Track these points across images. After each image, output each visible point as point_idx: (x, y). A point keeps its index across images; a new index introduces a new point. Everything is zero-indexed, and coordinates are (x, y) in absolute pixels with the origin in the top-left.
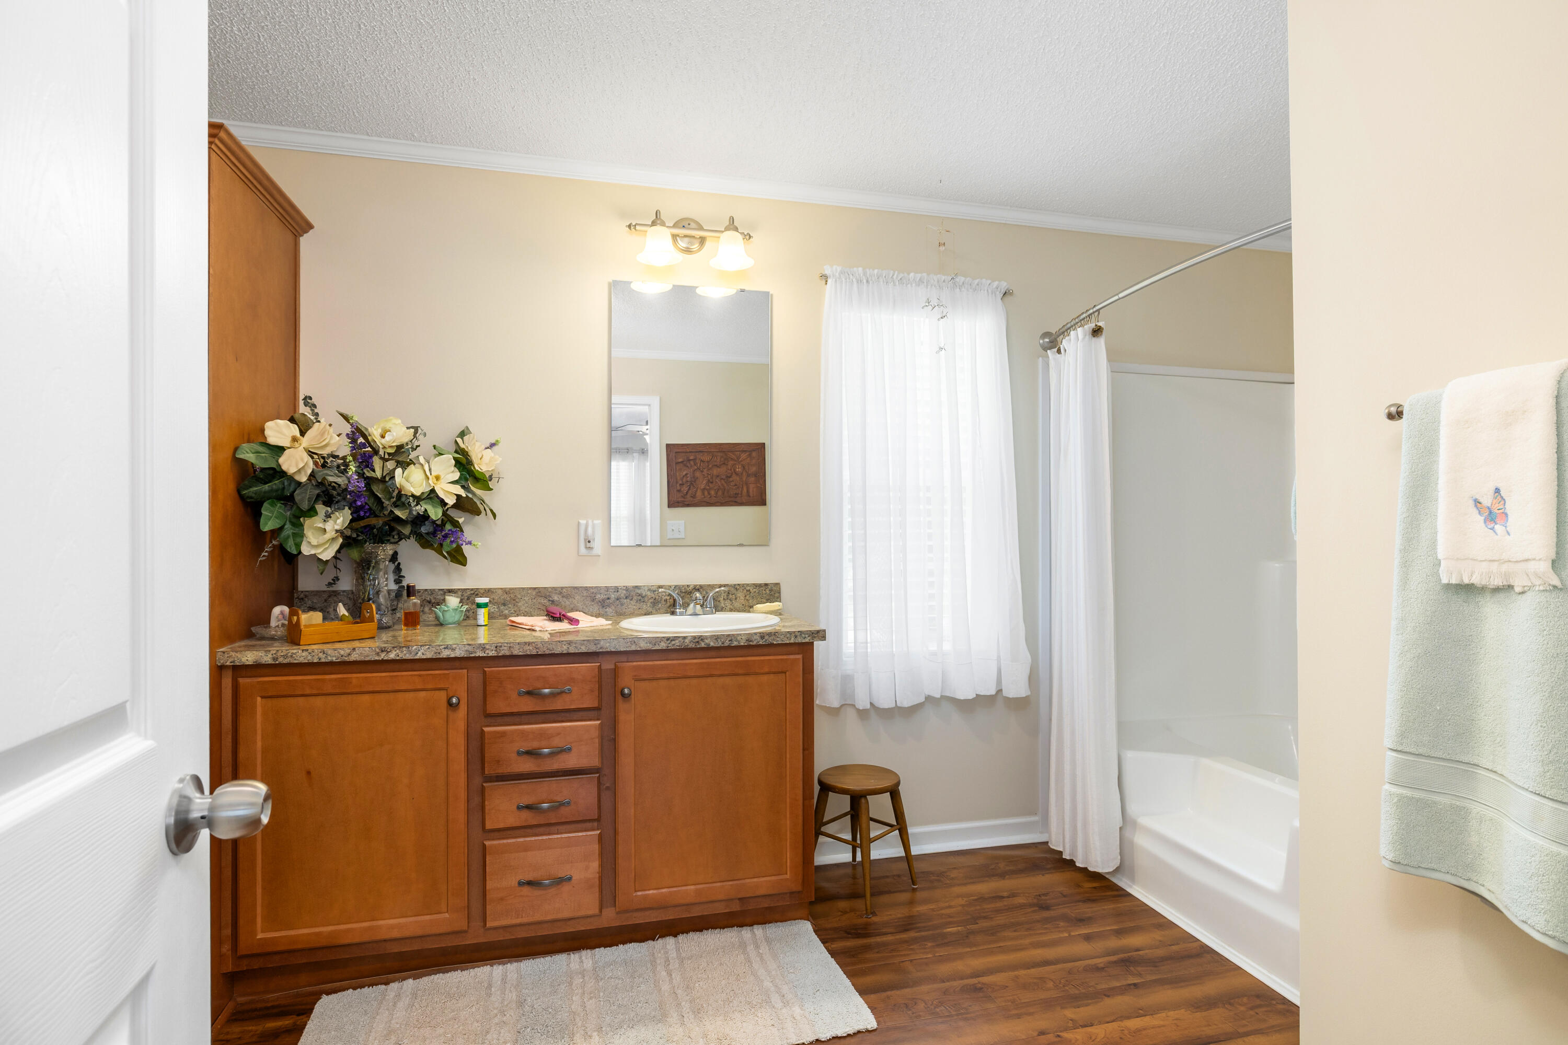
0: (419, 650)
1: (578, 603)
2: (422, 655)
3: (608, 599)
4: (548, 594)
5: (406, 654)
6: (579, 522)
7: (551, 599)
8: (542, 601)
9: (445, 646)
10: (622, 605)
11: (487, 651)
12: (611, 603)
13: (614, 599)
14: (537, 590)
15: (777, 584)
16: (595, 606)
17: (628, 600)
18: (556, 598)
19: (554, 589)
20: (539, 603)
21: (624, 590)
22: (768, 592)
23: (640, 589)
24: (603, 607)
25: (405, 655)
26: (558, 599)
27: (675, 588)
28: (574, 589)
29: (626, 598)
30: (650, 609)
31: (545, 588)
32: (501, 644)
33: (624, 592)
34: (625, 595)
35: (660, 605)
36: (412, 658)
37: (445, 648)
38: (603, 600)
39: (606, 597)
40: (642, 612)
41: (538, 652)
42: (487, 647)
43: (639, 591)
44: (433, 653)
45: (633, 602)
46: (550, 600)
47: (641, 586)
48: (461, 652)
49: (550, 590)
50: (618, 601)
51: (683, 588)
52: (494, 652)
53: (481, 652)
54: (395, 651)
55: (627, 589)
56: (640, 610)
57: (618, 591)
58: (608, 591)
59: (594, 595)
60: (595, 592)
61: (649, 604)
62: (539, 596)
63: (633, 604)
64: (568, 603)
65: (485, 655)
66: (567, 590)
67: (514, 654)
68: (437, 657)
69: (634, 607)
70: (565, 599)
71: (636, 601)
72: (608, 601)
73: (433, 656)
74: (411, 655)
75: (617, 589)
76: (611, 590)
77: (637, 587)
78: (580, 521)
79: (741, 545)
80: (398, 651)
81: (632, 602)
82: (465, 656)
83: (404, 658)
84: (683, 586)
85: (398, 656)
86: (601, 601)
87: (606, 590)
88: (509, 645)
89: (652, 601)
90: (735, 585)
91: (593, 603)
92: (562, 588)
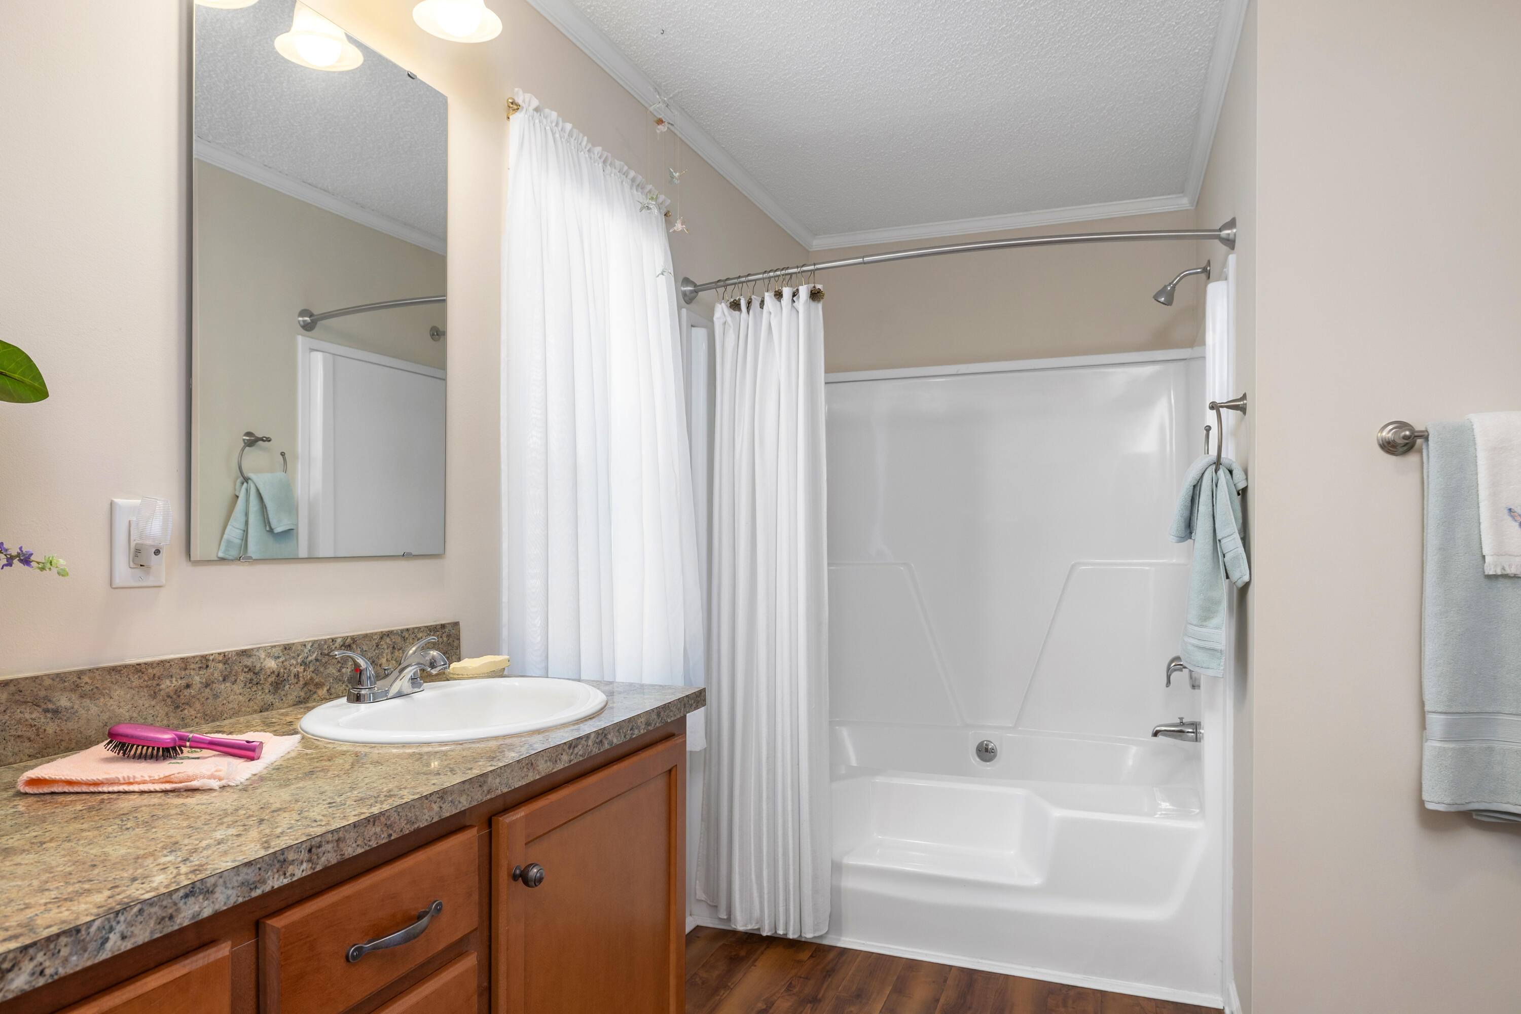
0: (111, 929)
1: (119, 707)
2: (119, 943)
3: (188, 686)
4: (43, 693)
5: (71, 954)
6: (112, 504)
7: (50, 706)
8: (27, 716)
9: (187, 890)
10: (216, 696)
11: (291, 869)
12: (193, 697)
13: (199, 685)
14: (12, 688)
15: (456, 624)
16: (158, 708)
17: (228, 684)
18: (63, 701)
19: (60, 678)
20: (19, 722)
21: (220, 662)
22: (445, 639)
23: (250, 656)
24: (178, 707)
25: (66, 960)
26: (69, 704)
27: (312, 646)
28: (109, 673)
29: (224, 680)
30: (269, 698)
31: (34, 679)
32: (319, 839)
33: (220, 666)
34: (221, 672)
35: (287, 687)
36: (89, 963)
37: (186, 896)
38: (177, 692)
39: (184, 682)
40: (256, 707)
41: (390, 835)
42: (291, 856)
43: (248, 662)
44: (152, 923)
45: (237, 688)
46: (46, 711)
47: (252, 649)
48: (230, 892)
49: (48, 682)
50: (208, 690)
51: (326, 647)
52: (305, 865)
53: (276, 876)
54: (31, 959)
55: (225, 658)
56: (252, 703)
57: (207, 666)
58: (185, 669)
59: (155, 682)
60: (158, 674)
61: (267, 687)
62: (16, 702)
63: (238, 691)
64: (94, 710)
65: (286, 881)
66: (93, 678)
67: (347, 856)
68: (170, 930)
69: (241, 698)
70: (87, 702)
71: (243, 685)
72: (186, 692)
73: (152, 932)
74: (86, 955)
75: (204, 662)
76: (193, 666)
77: (244, 653)
78: (116, 500)
79: (406, 556)
80: (40, 957)
81: (235, 687)
82: (241, 900)
83: (62, 972)
84: (325, 641)
85: (42, 973)
86: (172, 694)
87: (183, 665)
88: (336, 837)
89: (273, 679)
90: (402, 631)
91: (153, 703)
92: (80, 674)
